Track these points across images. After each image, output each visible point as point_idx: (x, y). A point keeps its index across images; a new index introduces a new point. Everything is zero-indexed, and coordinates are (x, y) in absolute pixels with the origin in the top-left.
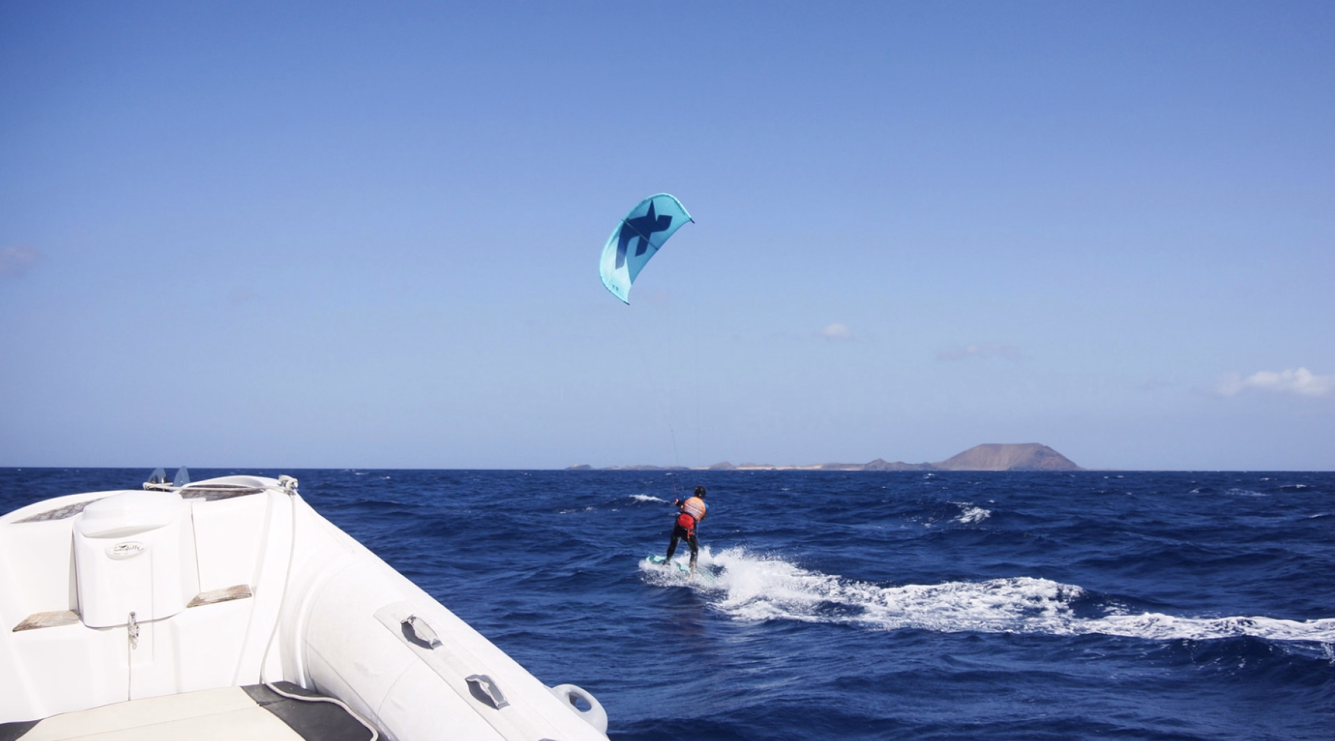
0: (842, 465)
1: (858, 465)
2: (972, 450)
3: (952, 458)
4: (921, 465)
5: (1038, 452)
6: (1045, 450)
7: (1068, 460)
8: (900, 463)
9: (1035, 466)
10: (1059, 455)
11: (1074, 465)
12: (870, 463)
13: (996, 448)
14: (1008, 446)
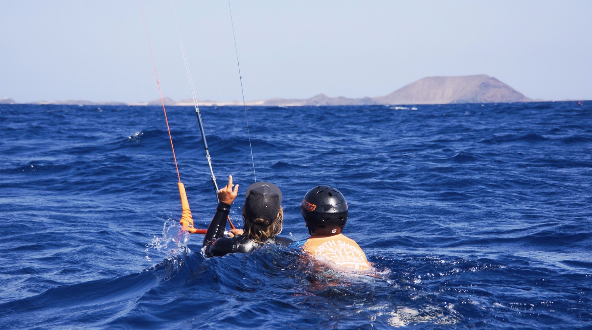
0: (284, 101)
1: (299, 101)
2: (414, 84)
3: (396, 92)
4: (363, 100)
5: (483, 83)
6: (492, 82)
7: (514, 92)
8: (341, 98)
9: (478, 99)
10: (506, 87)
11: (522, 96)
12: (311, 99)
13: (440, 81)
14: (453, 78)
